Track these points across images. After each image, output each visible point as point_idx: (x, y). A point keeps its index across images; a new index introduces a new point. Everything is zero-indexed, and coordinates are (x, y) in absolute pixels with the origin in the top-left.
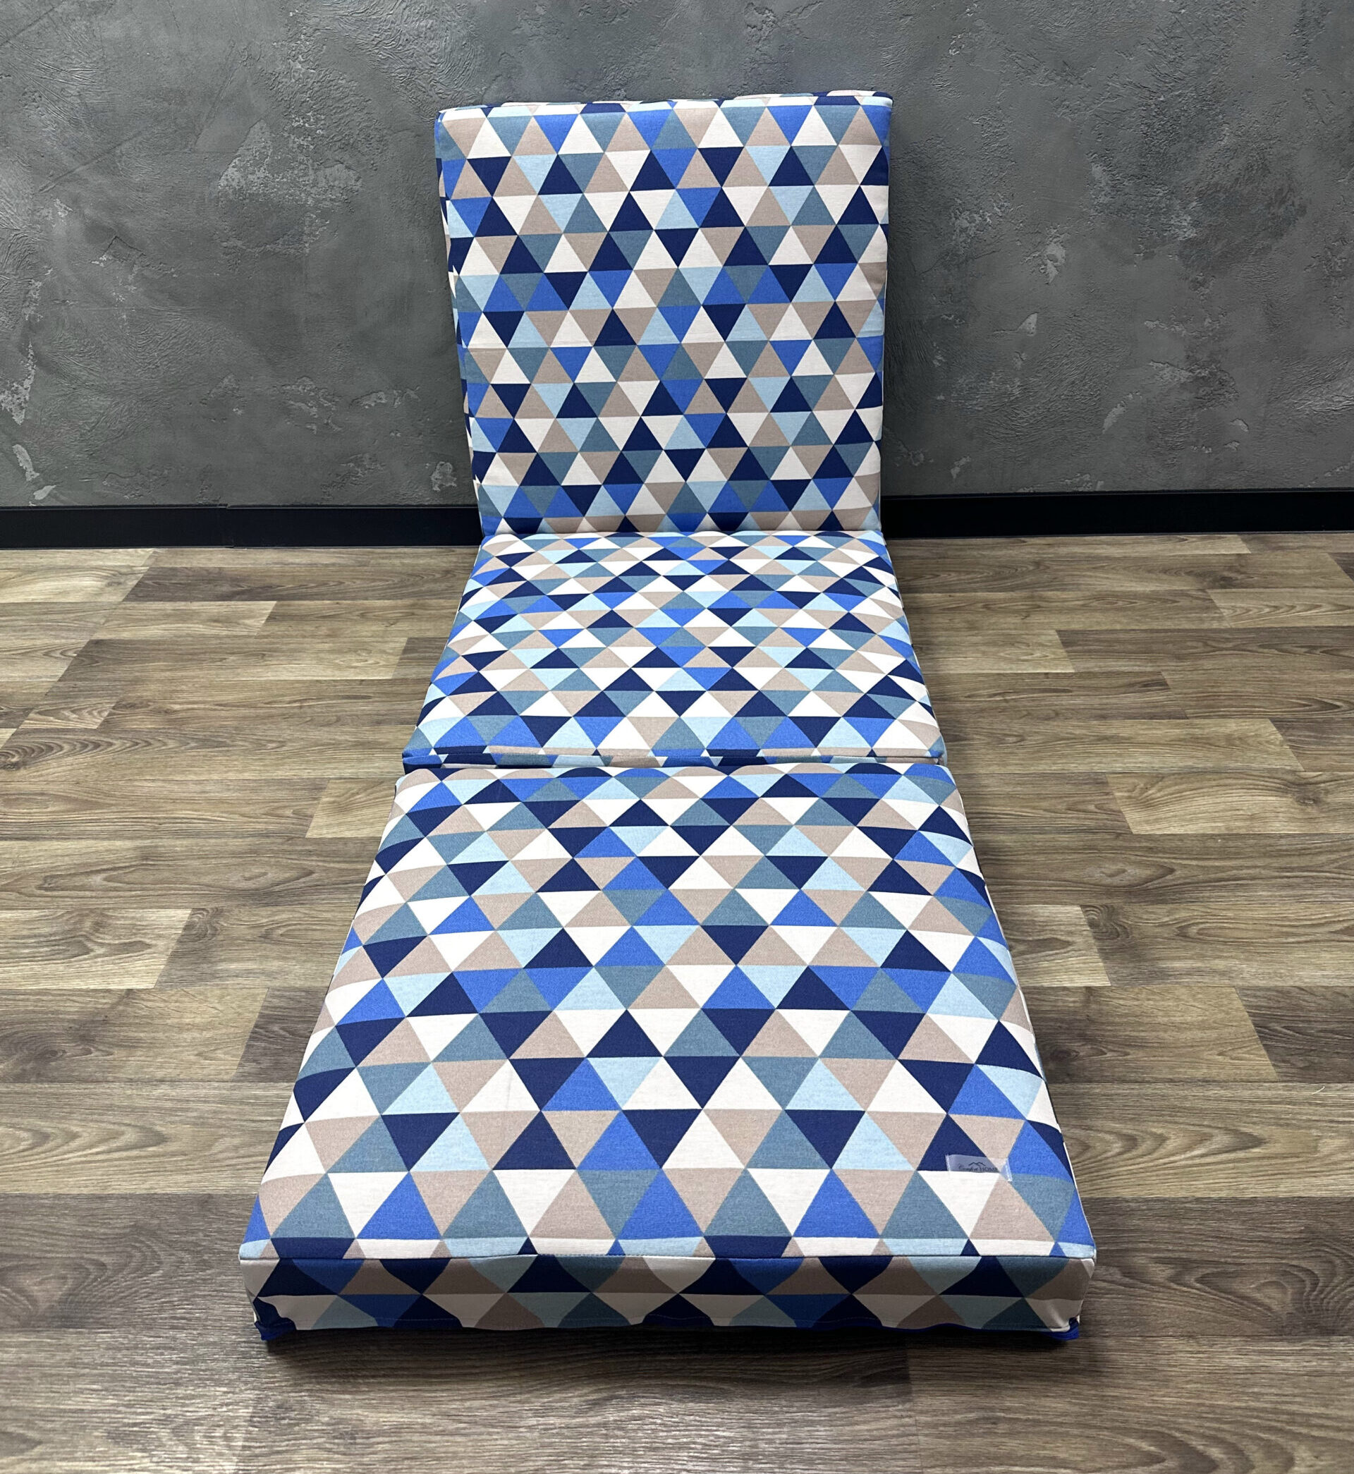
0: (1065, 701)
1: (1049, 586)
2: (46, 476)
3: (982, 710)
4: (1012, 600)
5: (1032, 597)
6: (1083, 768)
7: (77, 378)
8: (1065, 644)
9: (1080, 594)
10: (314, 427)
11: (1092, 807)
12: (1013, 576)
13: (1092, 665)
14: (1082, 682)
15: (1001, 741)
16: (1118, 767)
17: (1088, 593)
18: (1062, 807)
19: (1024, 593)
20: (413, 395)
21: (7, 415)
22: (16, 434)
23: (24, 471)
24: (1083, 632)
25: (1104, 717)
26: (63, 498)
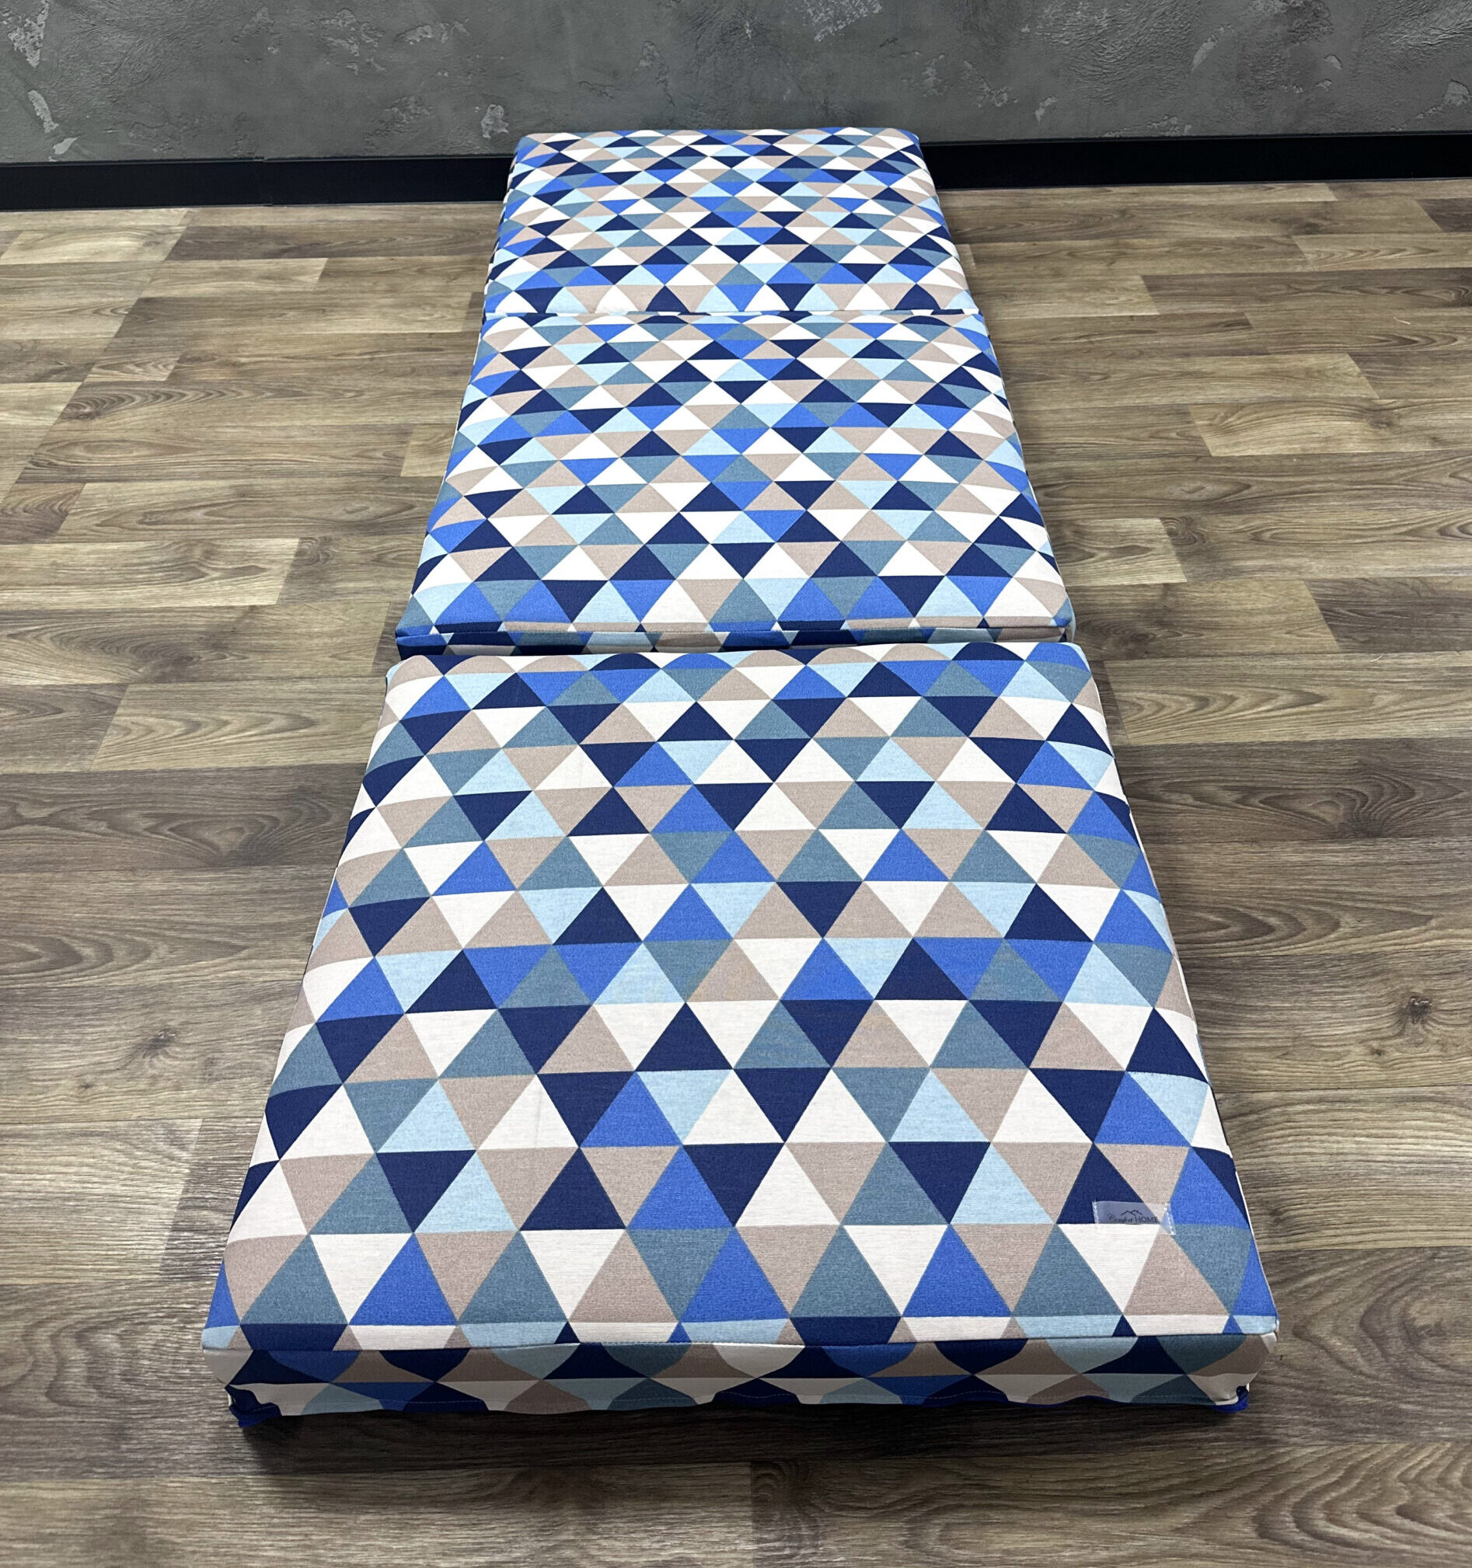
0: (1149, 341)
1: (1134, 233)
2: (67, 127)
3: (1067, 352)
4: (1097, 247)
5: (1116, 245)
6: (1164, 401)
7: (96, 12)
8: (1150, 288)
9: (1165, 241)
10: (356, 67)
11: (1173, 435)
12: (1098, 225)
13: (1177, 308)
14: (1167, 324)
15: (1085, 379)
16: (1200, 398)
17: (1173, 240)
18: (1144, 435)
19: (1110, 241)
20: (460, 27)
21: (21, 57)
22: (30, 78)
23: (41, 122)
24: (1168, 277)
25: (1187, 355)
26: (86, 152)
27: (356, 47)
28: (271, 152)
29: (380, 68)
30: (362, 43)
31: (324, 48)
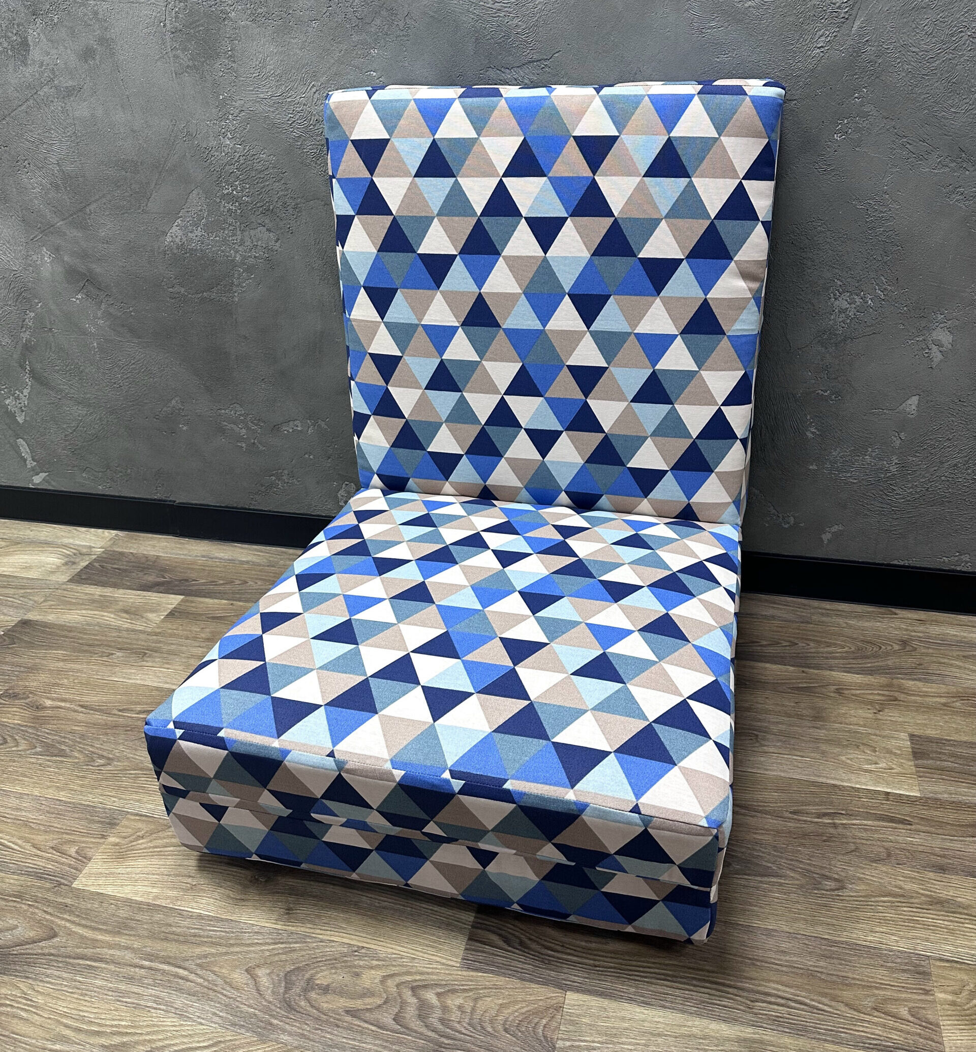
0: (903, 837)
1: (911, 673)
2: (41, 466)
3: (805, 835)
4: (869, 686)
5: (889, 686)
6: (903, 946)
7: (61, 391)
8: (917, 754)
9: (943, 688)
10: (244, 445)
11: (904, 1012)
12: (874, 656)
13: (942, 789)
14: (926, 813)
15: (817, 885)
16: (947, 950)
17: (952, 689)
18: (869, 1003)
19: (882, 680)
21: (12, 416)
22: (18, 431)
23: (25, 460)
24: (939, 741)
25: (942, 869)
26: (53, 483)
27: (244, 431)
28: (181, 497)
29: (261, 448)
30: (248, 429)
31: (222, 431)
